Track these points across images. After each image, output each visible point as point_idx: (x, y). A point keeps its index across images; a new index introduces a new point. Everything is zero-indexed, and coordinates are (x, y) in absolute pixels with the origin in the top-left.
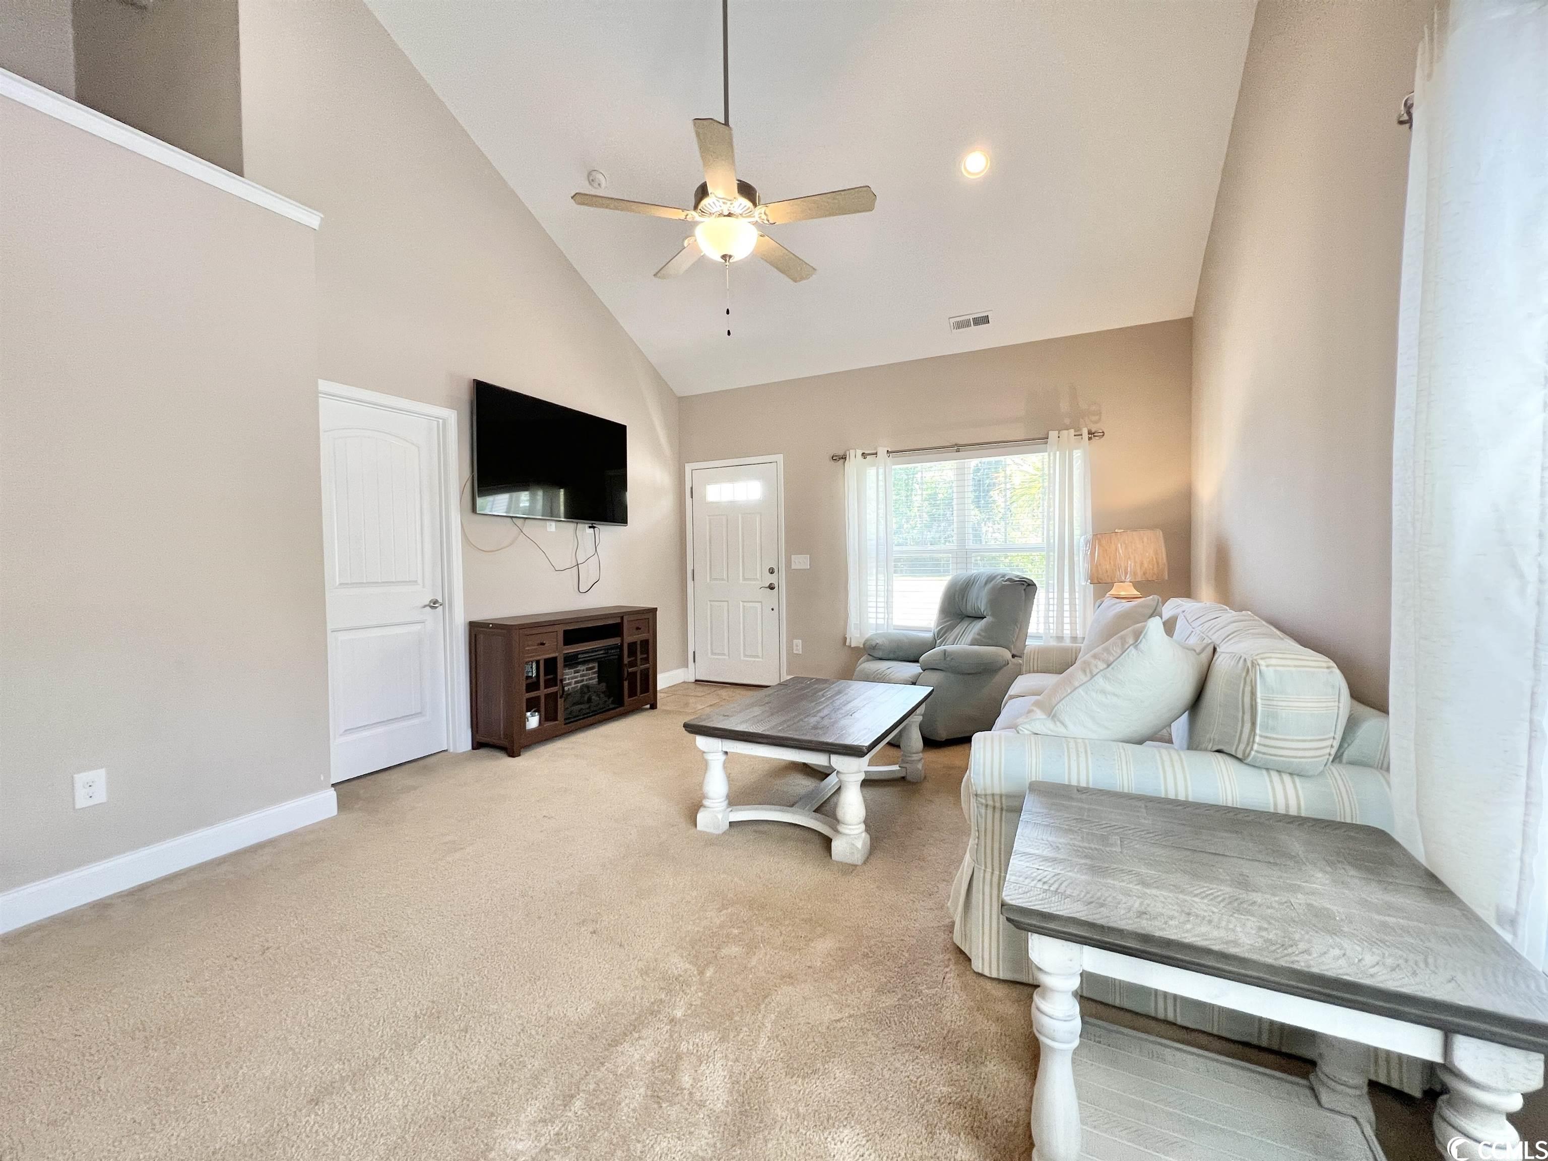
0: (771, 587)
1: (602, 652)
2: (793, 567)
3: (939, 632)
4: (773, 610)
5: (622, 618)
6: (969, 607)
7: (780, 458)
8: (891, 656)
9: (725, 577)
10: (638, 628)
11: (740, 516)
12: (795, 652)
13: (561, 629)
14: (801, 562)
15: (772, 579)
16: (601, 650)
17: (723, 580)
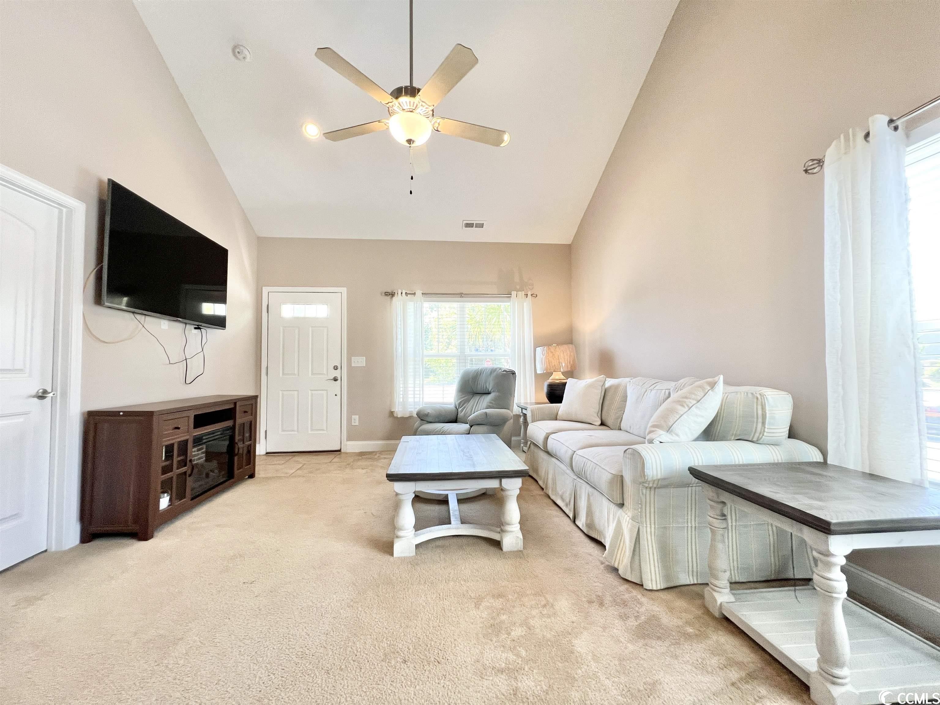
0: (335, 379)
1: (219, 433)
2: (353, 365)
3: (459, 404)
4: (336, 395)
5: (235, 404)
6: (479, 387)
7: (344, 290)
8: (437, 420)
9: (296, 372)
10: (245, 412)
11: (310, 329)
12: (353, 424)
13: (192, 414)
14: (359, 362)
15: (337, 374)
16: (218, 432)
17: (294, 374)
